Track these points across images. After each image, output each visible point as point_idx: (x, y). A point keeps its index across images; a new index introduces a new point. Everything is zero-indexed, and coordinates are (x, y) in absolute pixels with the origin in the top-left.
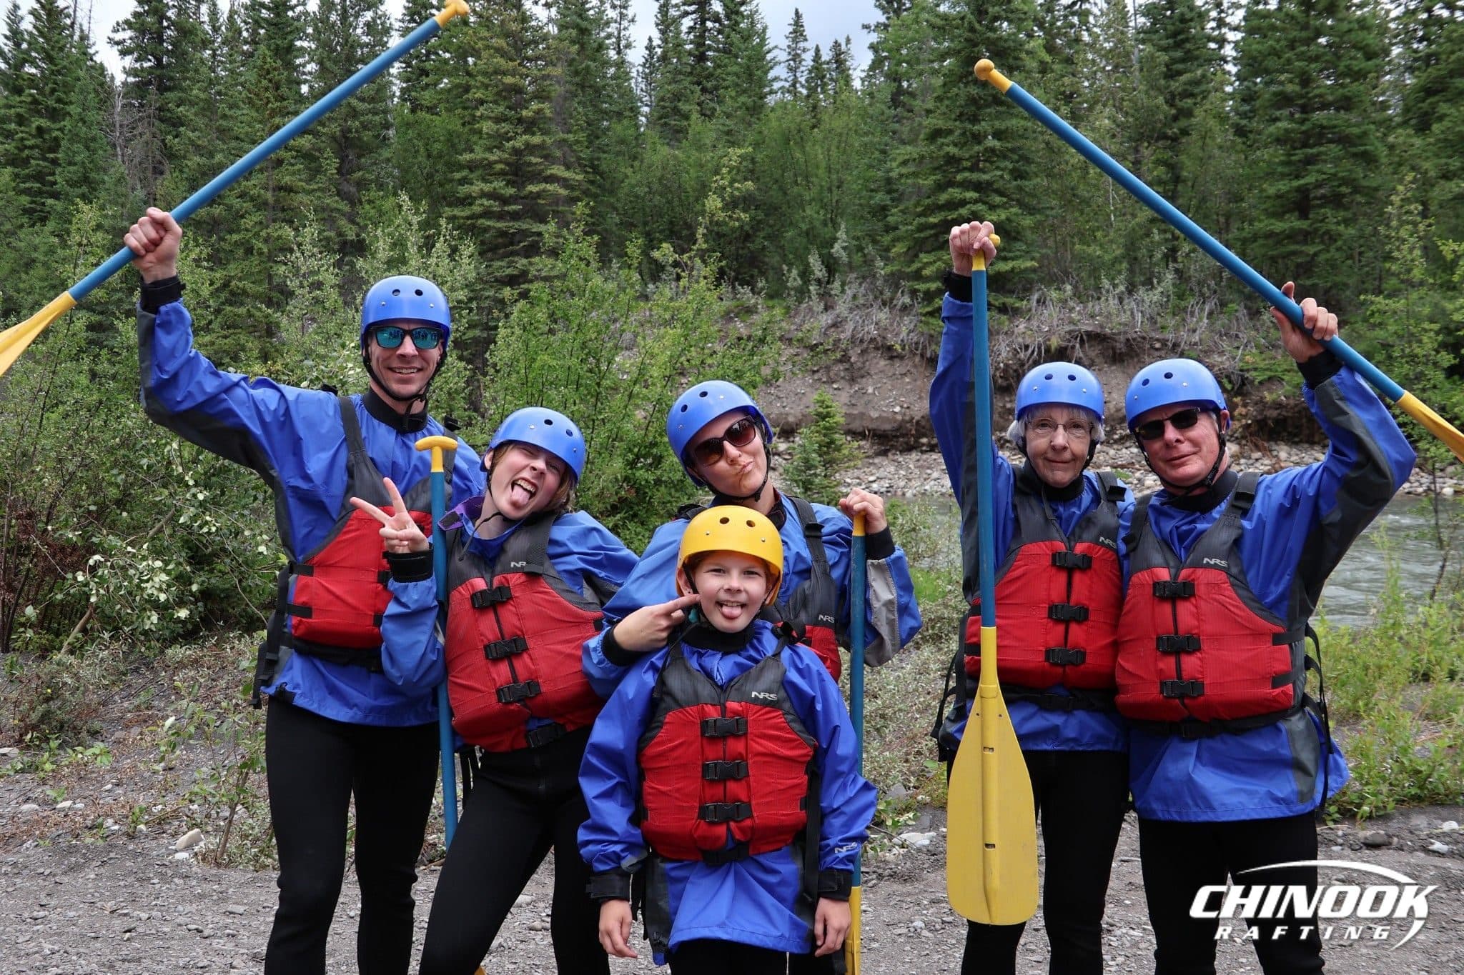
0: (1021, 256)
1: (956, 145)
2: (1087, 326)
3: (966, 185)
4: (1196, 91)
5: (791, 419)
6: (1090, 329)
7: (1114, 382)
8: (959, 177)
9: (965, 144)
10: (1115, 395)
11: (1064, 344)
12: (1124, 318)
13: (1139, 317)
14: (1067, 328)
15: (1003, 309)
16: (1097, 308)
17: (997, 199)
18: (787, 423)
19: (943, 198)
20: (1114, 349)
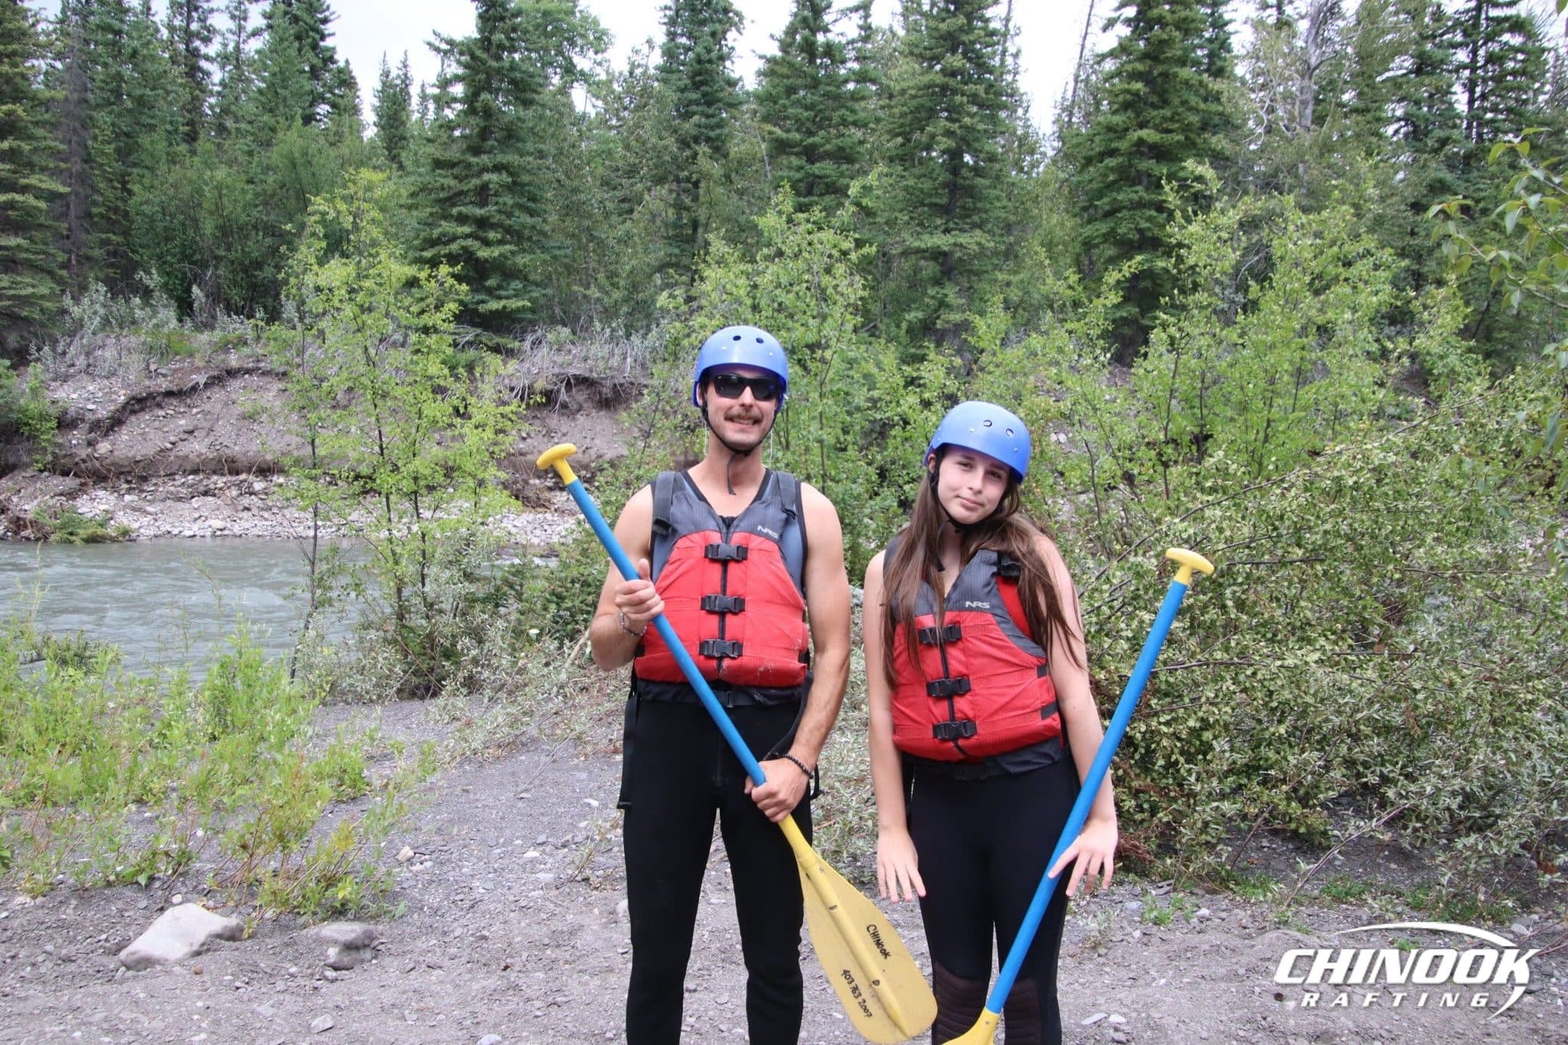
0: (515, 296)
1: (456, 177)
2: (577, 369)
3: (462, 219)
4: (712, 134)
5: (269, 457)
6: (578, 373)
7: (598, 428)
8: (455, 211)
9: (467, 177)
10: (597, 441)
11: (549, 387)
12: (614, 362)
13: (629, 360)
14: (556, 370)
15: (496, 349)
16: (591, 353)
17: (492, 235)
18: (265, 461)
19: (436, 233)
20: (600, 393)
